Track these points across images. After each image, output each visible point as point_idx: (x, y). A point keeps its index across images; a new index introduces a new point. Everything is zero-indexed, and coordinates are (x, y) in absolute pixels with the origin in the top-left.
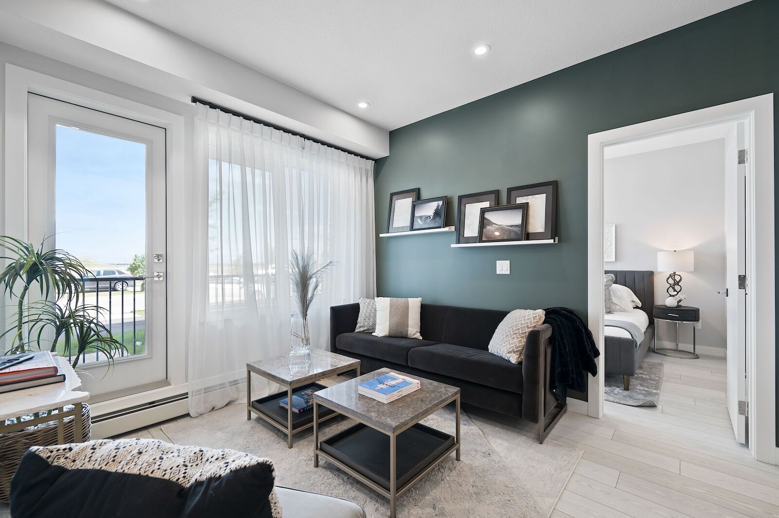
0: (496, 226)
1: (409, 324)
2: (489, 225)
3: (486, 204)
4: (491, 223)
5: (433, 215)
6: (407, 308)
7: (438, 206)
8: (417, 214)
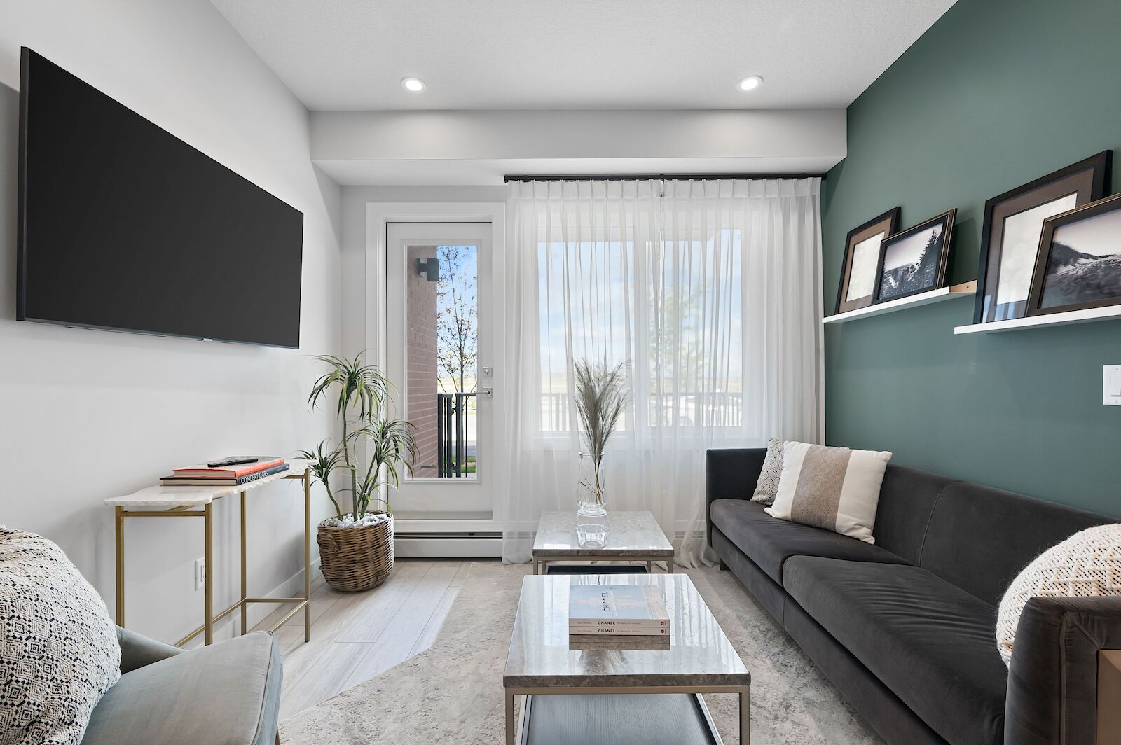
0: (1091, 260)
1: (840, 504)
2: (1066, 264)
3: (1067, 204)
4: (1071, 255)
5: (919, 262)
6: (841, 470)
7: (933, 237)
8: (889, 267)
